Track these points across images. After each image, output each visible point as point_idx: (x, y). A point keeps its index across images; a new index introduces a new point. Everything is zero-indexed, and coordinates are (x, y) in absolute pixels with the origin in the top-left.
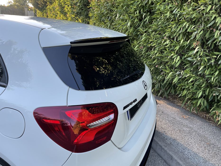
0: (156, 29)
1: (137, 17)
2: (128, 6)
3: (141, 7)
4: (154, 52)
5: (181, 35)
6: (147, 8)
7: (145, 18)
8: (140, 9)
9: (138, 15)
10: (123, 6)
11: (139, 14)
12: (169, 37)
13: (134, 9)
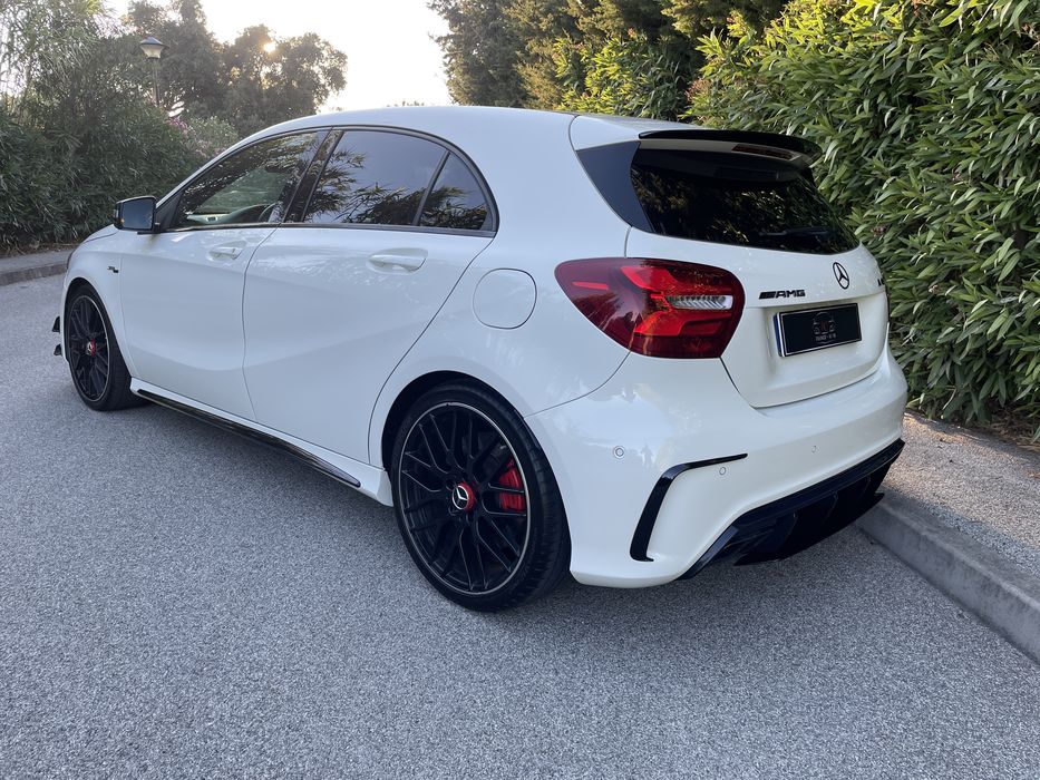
0: (932, 155)
1: (864, 122)
2: (830, 88)
3: (880, 88)
4: (923, 237)
5: (1018, 164)
6: (903, 88)
7: (890, 125)
8: (874, 95)
9: (866, 116)
10: (810, 93)
11: (872, 113)
12: (976, 178)
13: (854, 93)
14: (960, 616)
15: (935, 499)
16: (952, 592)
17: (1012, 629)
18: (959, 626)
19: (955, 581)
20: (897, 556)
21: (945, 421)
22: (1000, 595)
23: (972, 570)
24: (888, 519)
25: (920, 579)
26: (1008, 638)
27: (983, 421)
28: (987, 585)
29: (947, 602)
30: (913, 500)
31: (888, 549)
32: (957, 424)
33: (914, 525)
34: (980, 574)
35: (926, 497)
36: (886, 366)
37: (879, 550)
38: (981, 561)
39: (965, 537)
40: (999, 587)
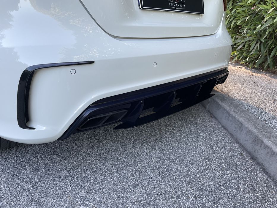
14: (242, 154)
15: (242, 98)
16: (240, 142)
17: (266, 165)
18: (239, 161)
19: (242, 137)
20: (220, 123)
21: (256, 68)
22: (263, 146)
23: (250, 132)
24: (218, 106)
25: (227, 134)
26: (264, 169)
27: (271, 68)
28: (256, 140)
29: (237, 146)
30: (232, 98)
31: (217, 120)
32: (261, 70)
33: (228, 109)
34: (254, 134)
35: (238, 97)
36: (221, 32)
37: (213, 120)
38: (256, 127)
39: (251, 115)
40: (262, 142)
